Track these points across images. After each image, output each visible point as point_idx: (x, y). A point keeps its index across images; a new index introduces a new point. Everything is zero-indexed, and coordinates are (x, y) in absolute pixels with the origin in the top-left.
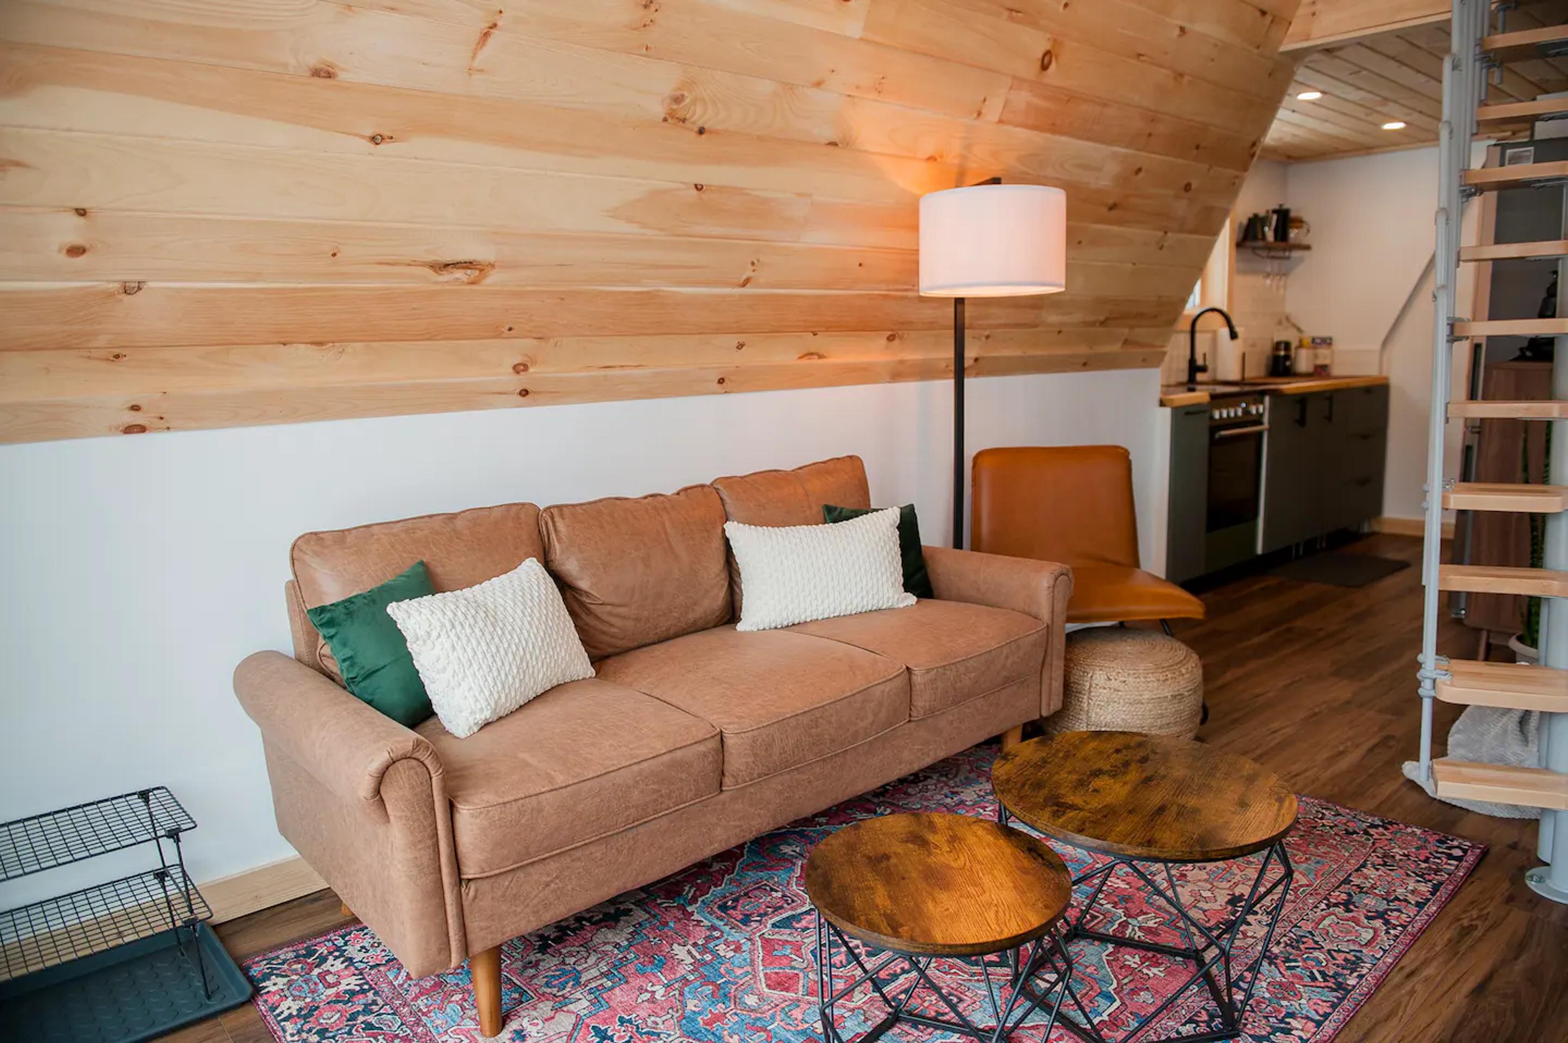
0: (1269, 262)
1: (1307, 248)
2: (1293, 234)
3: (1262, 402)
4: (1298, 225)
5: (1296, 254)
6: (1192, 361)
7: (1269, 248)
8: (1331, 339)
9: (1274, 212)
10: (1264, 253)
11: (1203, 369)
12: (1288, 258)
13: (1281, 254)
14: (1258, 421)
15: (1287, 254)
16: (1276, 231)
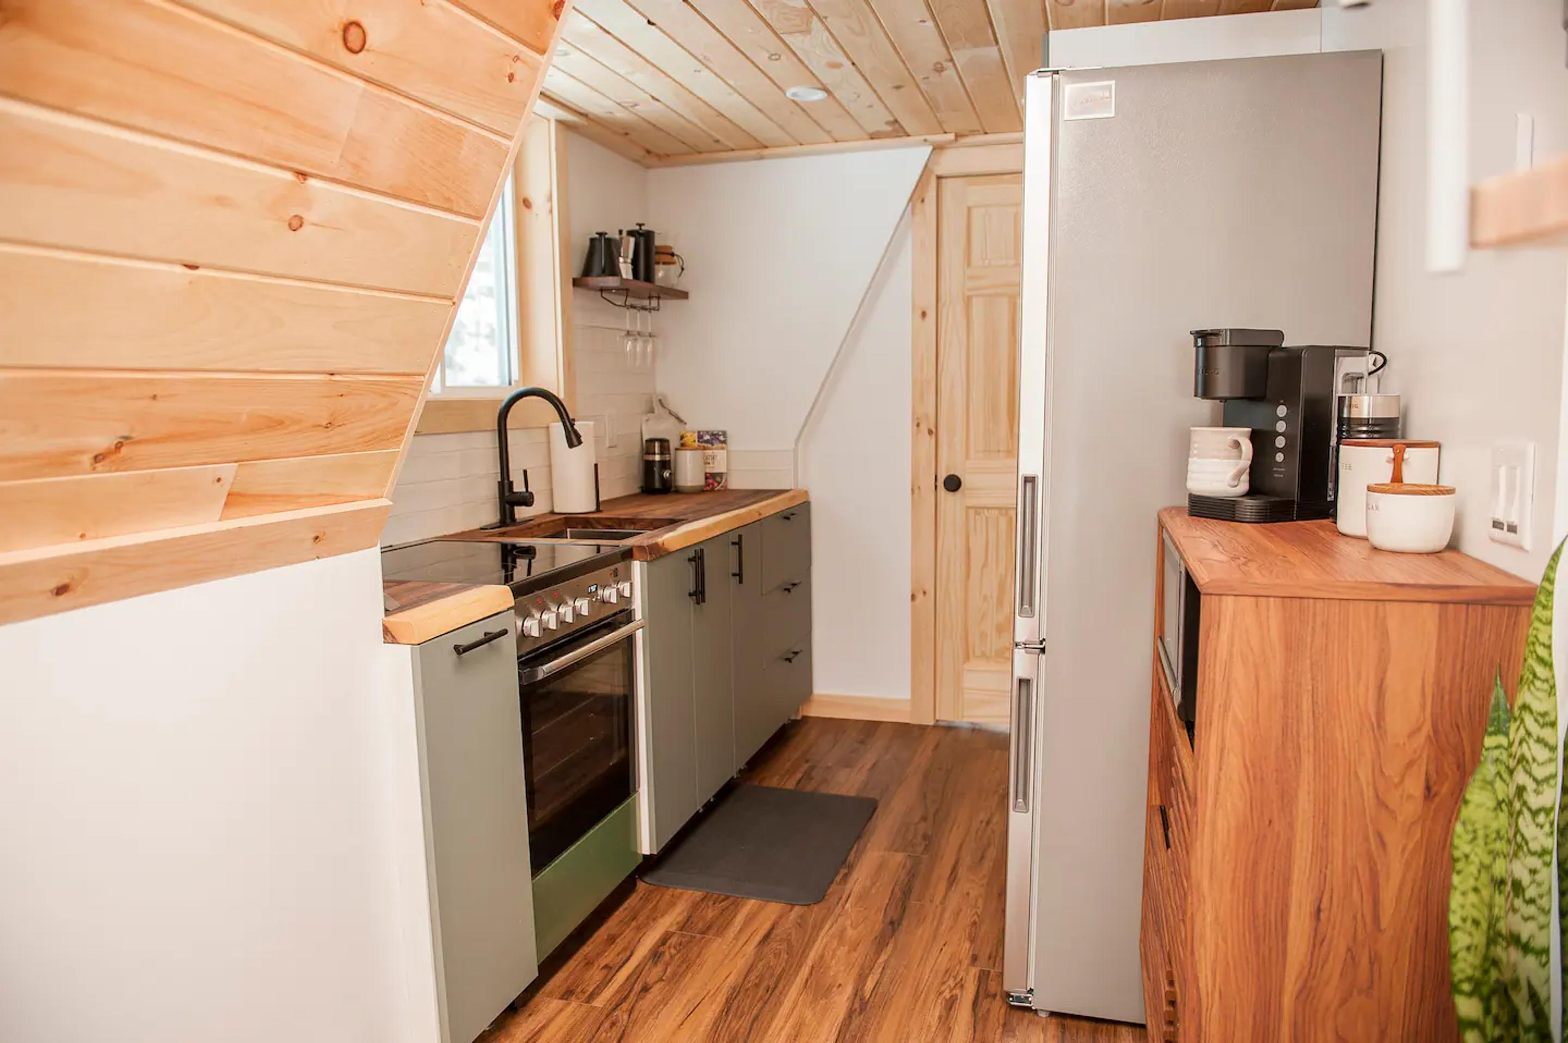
0: (629, 313)
1: (684, 295)
2: (660, 272)
3: (628, 578)
4: (668, 258)
5: (669, 305)
6: (505, 484)
7: (625, 290)
8: (724, 434)
9: (631, 233)
10: (620, 300)
11: (527, 500)
12: (657, 309)
13: (646, 303)
14: (627, 616)
15: (654, 303)
16: (635, 262)
